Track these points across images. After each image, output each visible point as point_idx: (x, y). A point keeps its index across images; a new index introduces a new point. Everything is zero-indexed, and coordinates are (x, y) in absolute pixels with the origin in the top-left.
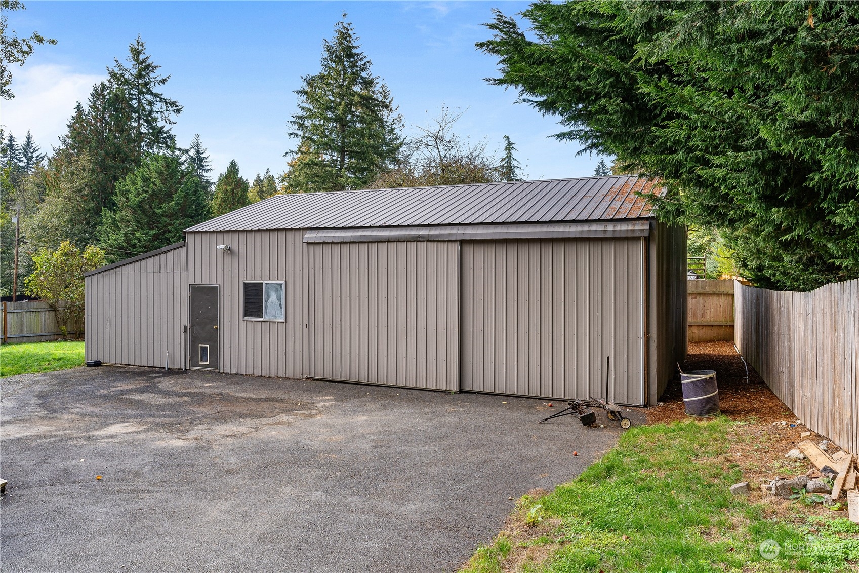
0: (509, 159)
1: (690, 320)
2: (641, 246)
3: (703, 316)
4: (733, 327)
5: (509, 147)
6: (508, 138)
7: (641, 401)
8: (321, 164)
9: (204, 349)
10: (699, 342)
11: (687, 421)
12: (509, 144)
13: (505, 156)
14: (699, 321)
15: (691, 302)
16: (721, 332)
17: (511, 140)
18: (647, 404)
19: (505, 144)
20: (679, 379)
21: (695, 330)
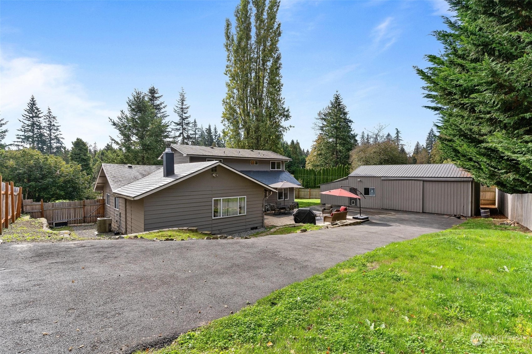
0: (398, 137)
1: (481, 198)
2: (471, 183)
3: (485, 197)
4: (495, 201)
5: (398, 132)
6: (397, 129)
7: (470, 215)
8: (330, 143)
9: (353, 202)
10: (484, 205)
11: (482, 219)
12: (398, 131)
13: (396, 136)
14: (484, 198)
15: (481, 194)
16: (491, 202)
17: (399, 130)
18: (471, 216)
19: (396, 132)
20: (480, 211)
21: (482, 201)
